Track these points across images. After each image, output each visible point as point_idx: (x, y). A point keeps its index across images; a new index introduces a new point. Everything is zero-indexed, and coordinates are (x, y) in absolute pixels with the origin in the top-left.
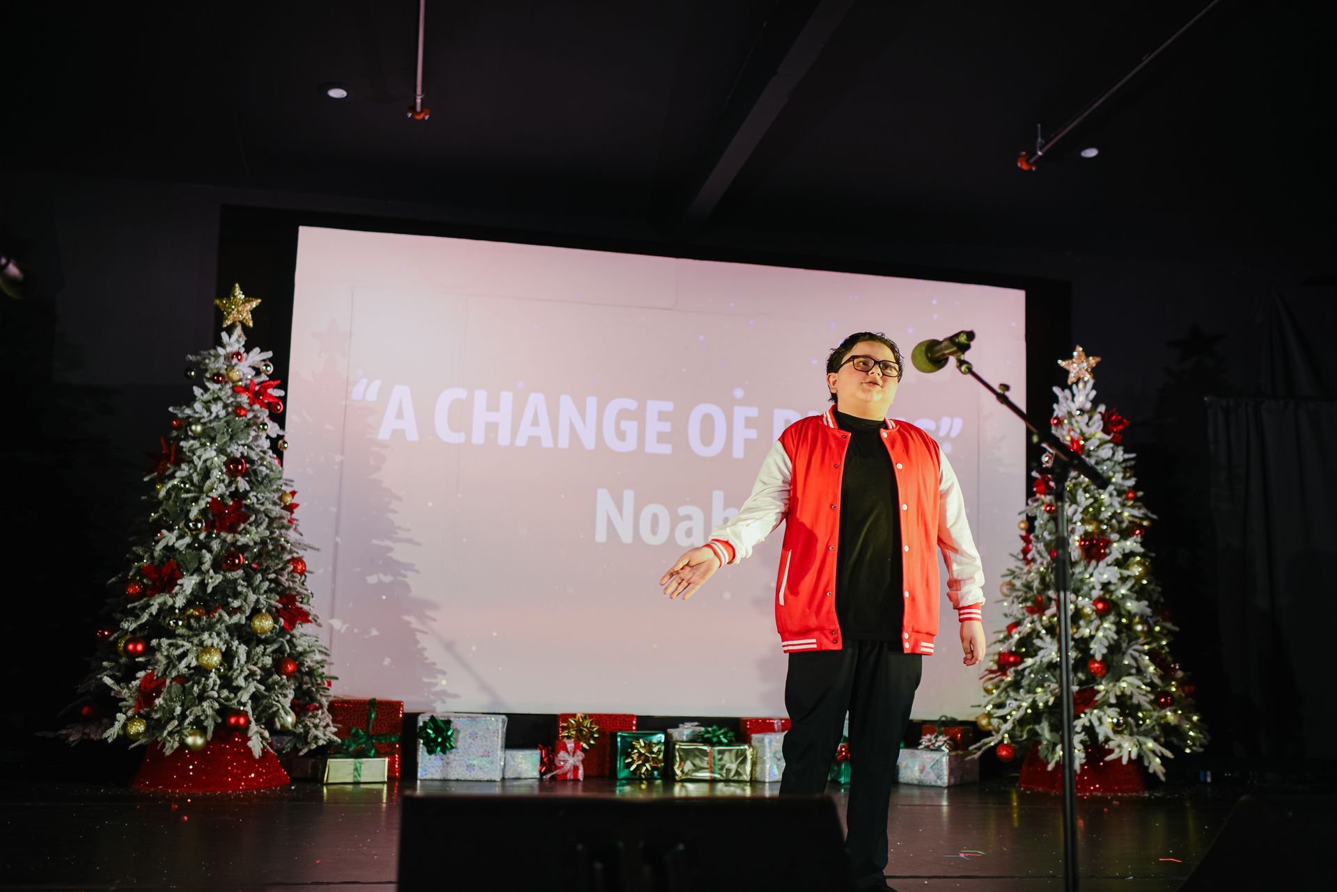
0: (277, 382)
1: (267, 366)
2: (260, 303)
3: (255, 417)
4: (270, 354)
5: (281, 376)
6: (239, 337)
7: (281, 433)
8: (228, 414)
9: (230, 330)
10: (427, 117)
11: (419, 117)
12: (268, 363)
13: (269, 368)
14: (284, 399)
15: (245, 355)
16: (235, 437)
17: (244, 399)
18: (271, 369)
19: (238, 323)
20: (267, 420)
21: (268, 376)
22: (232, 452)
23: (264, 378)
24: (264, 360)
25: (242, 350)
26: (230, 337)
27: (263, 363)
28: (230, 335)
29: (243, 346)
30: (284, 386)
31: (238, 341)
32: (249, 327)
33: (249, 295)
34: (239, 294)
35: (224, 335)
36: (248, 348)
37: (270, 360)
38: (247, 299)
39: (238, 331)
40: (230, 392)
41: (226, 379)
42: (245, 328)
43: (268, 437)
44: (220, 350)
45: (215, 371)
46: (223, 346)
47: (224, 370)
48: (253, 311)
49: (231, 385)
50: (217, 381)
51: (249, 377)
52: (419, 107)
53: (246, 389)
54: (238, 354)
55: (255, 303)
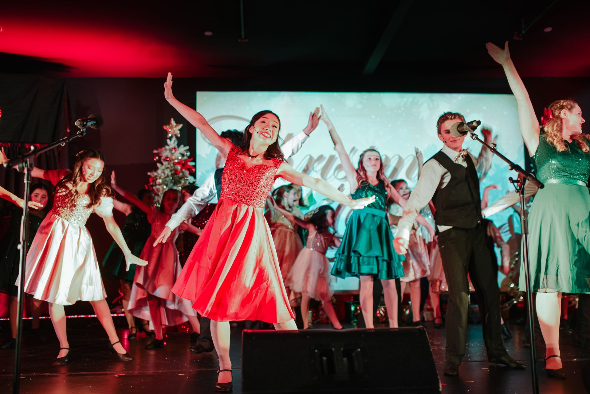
2: (182, 126)
3: (183, 174)
4: (187, 148)
5: (193, 157)
6: (175, 141)
8: (172, 174)
9: (170, 138)
10: (247, 41)
11: (243, 41)
12: (187, 151)
14: (195, 167)
15: (177, 149)
17: (179, 167)
18: (188, 154)
19: (174, 135)
20: (188, 176)
21: (188, 157)
23: (185, 158)
24: (185, 150)
25: (176, 147)
26: (171, 141)
27: (185, 152)
29: (177, 145)
30: (194, 160)
31: (174, 143)
34: (173, 122)
35: (168, 141)
36: (179, 145)
39: (174, 139)
40: (172, 165)
41: (170, 159)
42: (177, 137)
44: (167, 147)
45: (166, 156)
46: (168, 145)
47: (169, 156)
48: (180, 130)
49: (172, 162)
50: (167, 161)
51: (180, 158)
52: (243, 37)
53: (178, 163)
54: (174, 148)
55: (180, 126)
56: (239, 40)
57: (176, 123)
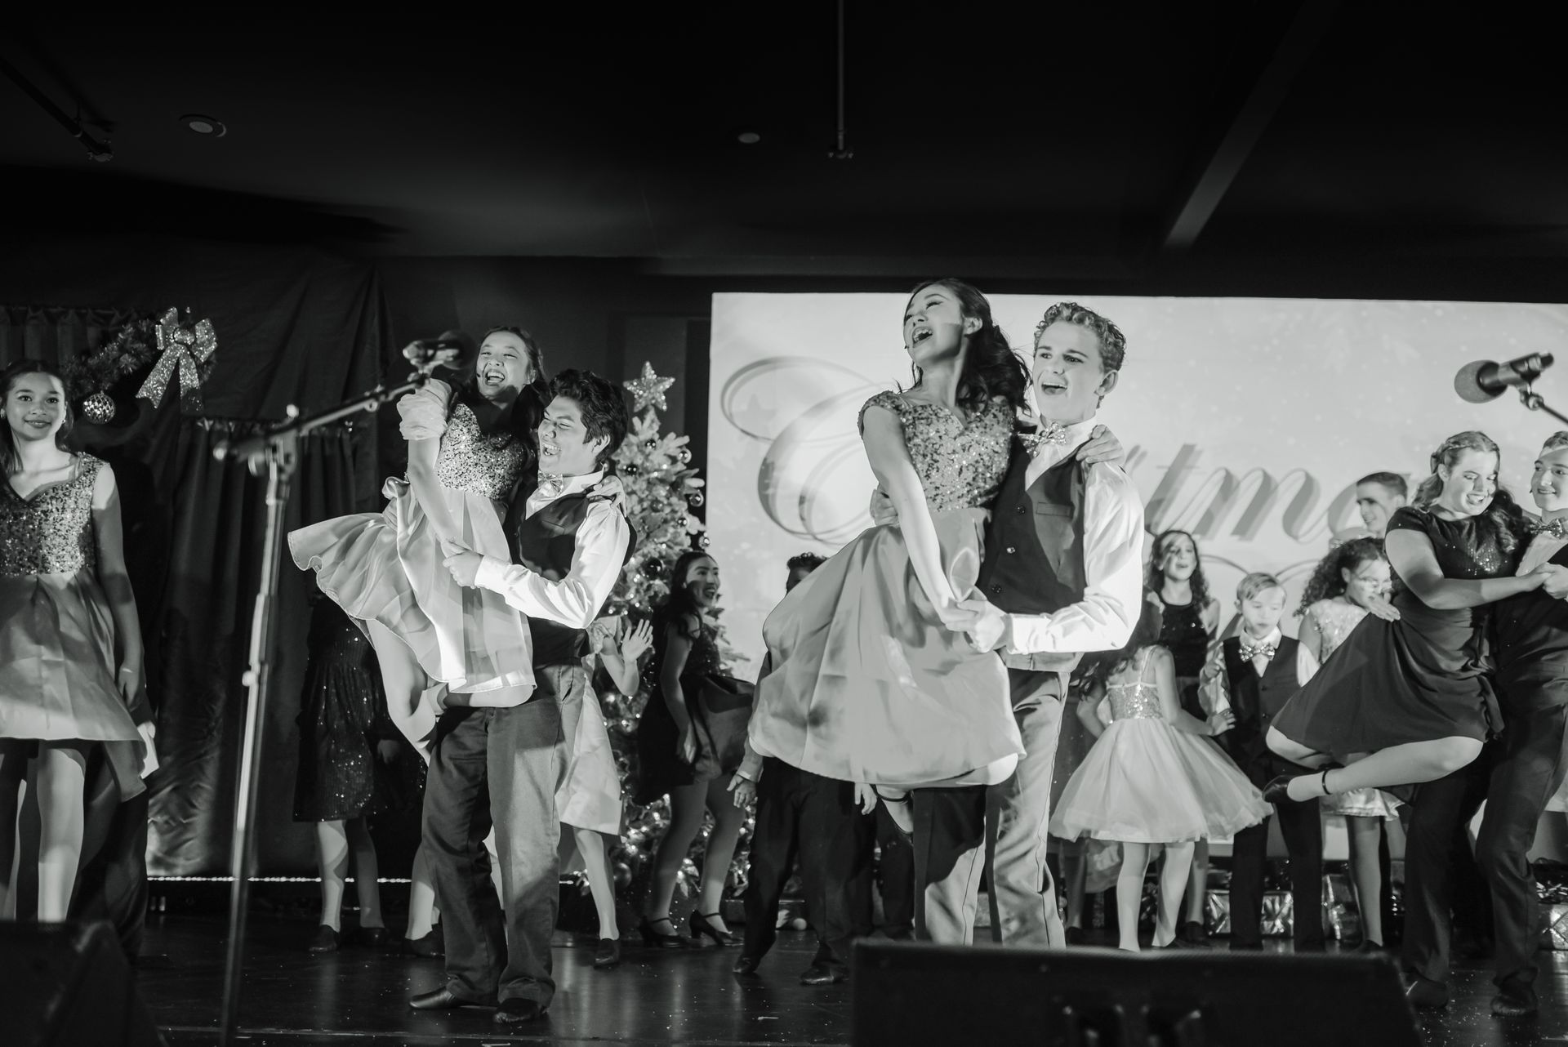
0: (696, 471)
1: (684, 453)
2: (674, 383)
3: (674, 511)
4: (686, 439)
5: (699, 464)
6: (653, 421)
7: (702, 528)
8: (643, 510)
9: (642, 415)
10: (851, 156)
11: (841, 157)
12: (685, 449)
13: (686, 455)
14: (703, 490)
15: (659, 442)
16: (651, 535)
17: (662, 492)
18: (689, 456)
19: (650, 407)
20: (685, 515)
21: (685, 464)
22: (649, 552)
23: (680, 467)
24: (680, 447)
25: (656, 437)
26: (642, 423)
27: (679, 450)
28: (642, 420)
29: (658, 432)
30: (702, 475)
31: (650, 427)
32: (662, 411)
33: (661, 373)
34: (649, 373)
36: (663, 434)
37: (687, 446)
38: (659, 378)
39: (651, 415)
40: (644, 485)
41: (640, 471)
42: (659, 412)
43: (688, 534)
44: (631, 438)
45: (628, 462)
46: (635, 433)
47: (639, 461)
48: (666, 393)
49: (646, 476)
50: (631, 473)
51: (665, 467)
52: (841, 147)
53: (662, 481)
54: (652, 441)
55: (669, 382)
56: (831, 155)
57: (658, 374)
